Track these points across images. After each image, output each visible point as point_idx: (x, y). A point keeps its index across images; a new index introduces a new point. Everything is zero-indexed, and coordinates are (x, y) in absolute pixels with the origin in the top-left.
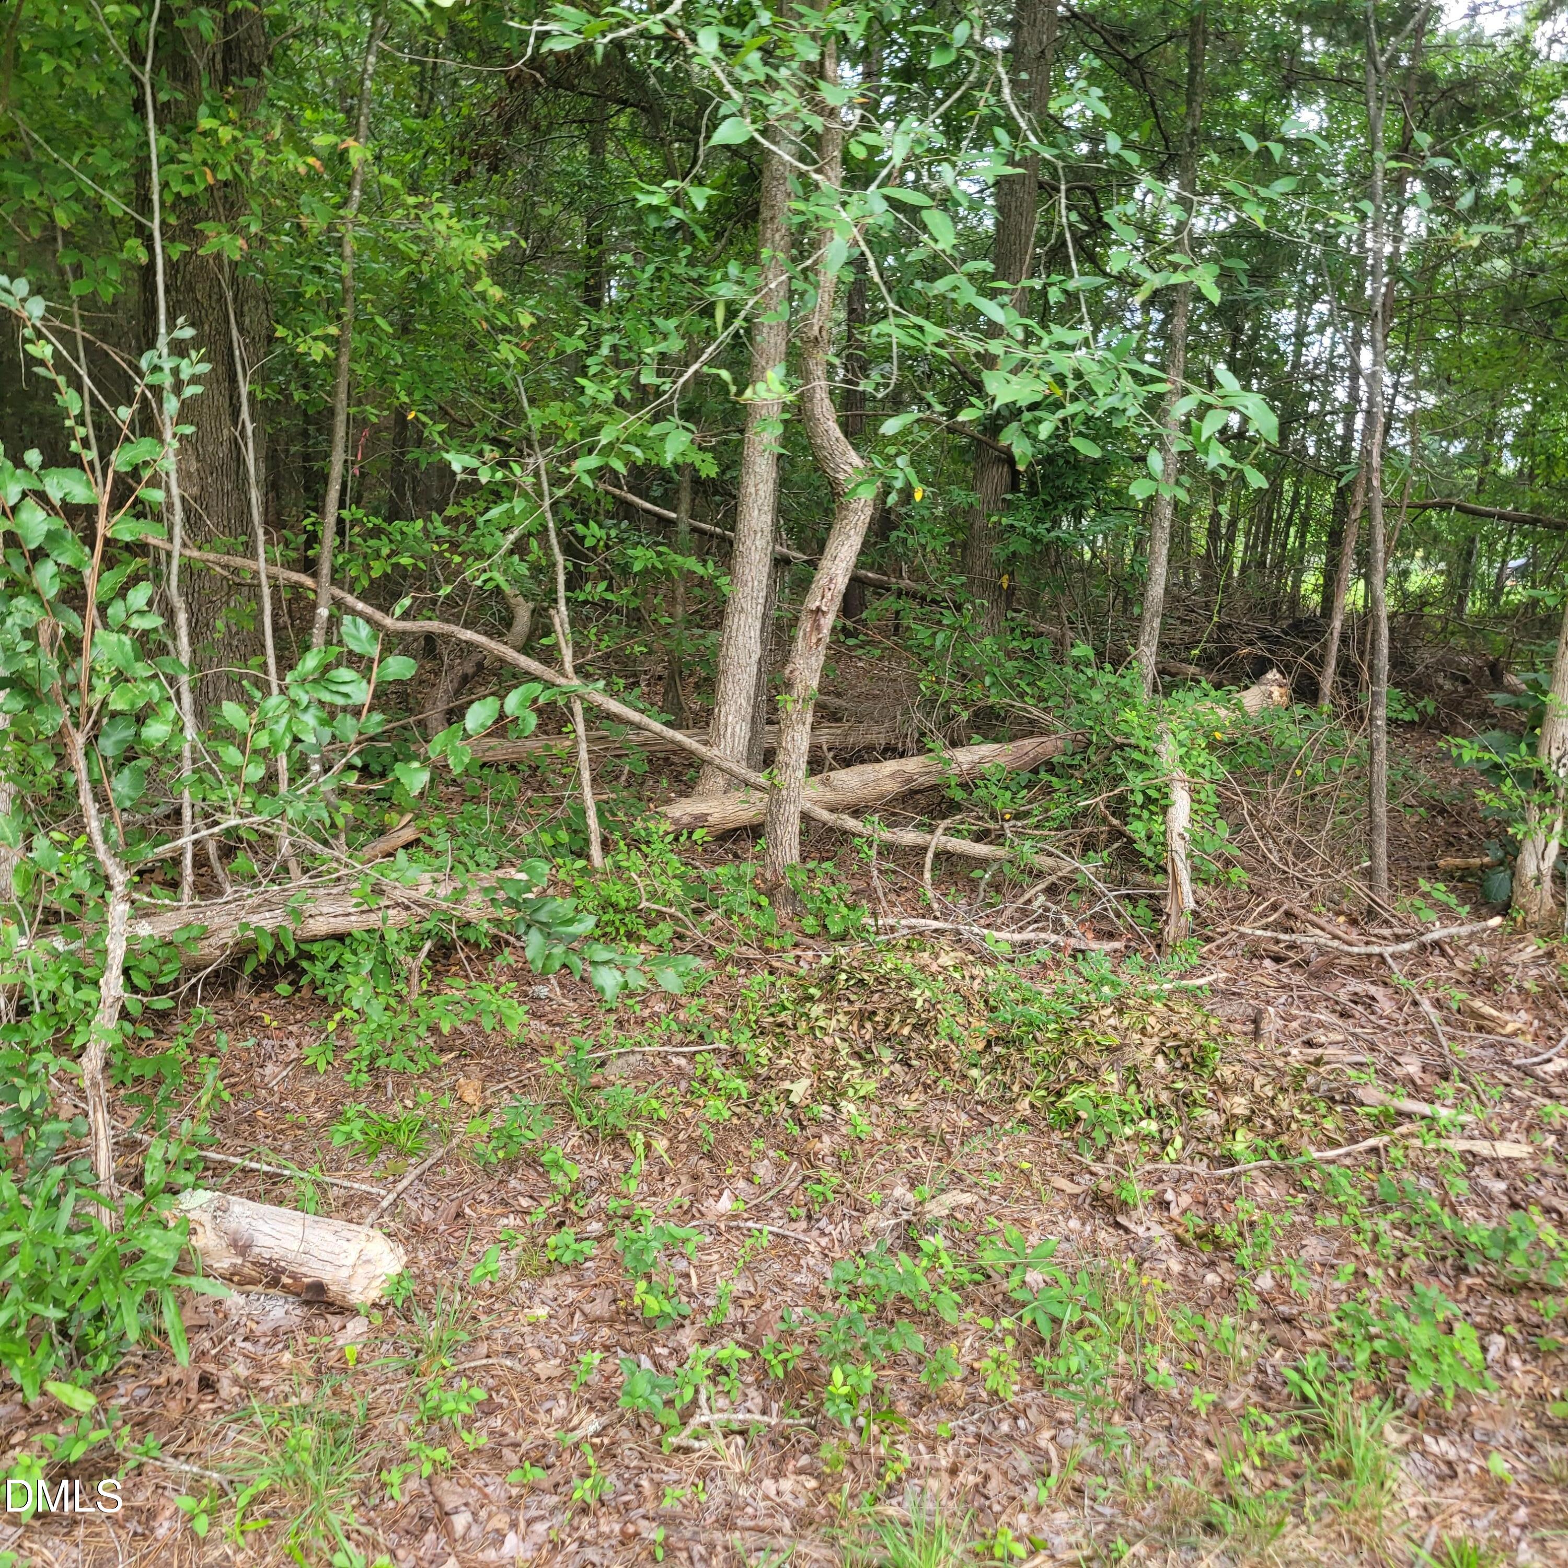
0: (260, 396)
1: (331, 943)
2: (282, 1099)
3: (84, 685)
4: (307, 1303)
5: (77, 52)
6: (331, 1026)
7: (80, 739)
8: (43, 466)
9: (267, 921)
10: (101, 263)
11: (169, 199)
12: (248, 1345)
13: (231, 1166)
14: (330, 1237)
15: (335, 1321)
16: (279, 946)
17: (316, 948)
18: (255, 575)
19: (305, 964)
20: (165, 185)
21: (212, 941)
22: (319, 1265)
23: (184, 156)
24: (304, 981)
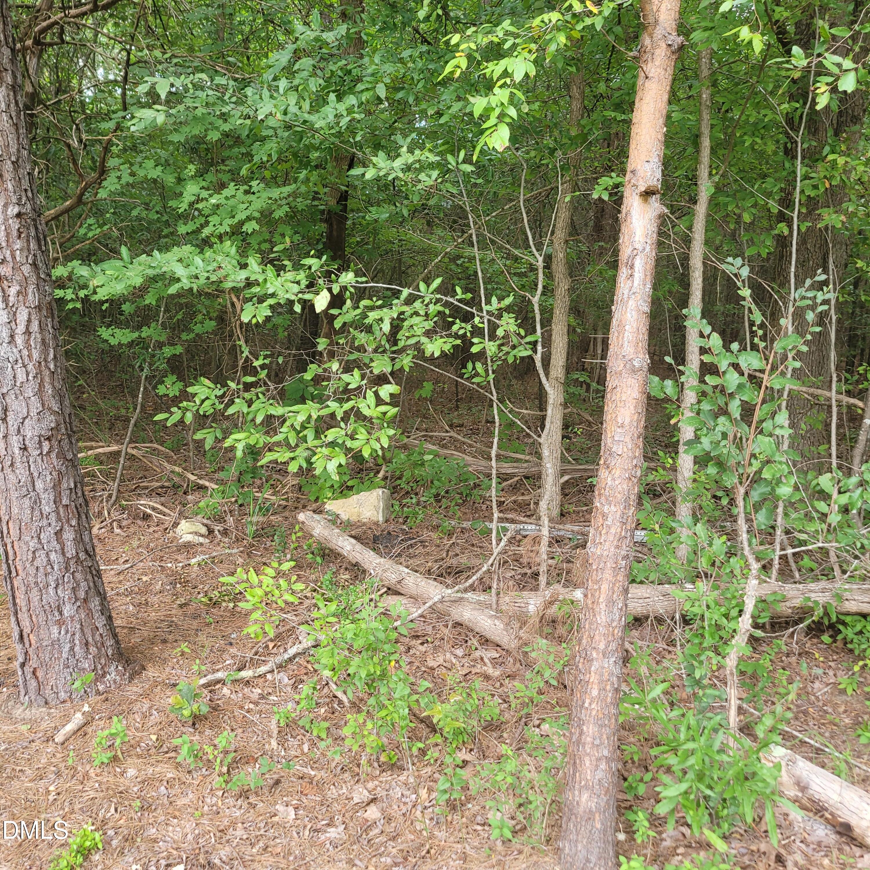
0: (841, 299)
1: (859, 618)
2: (824, 705)
3: (747, 462)
4: (839, 833)
5: (762, 131)
6: (856, 668)
7: (742, 490)
8: (740, 351)
9: (822, 598)
10: (762, 238)
11: (804, 199)
12: (803, 846)
13: (794, 737)
14: (857, 799)
15: (857, 851)
16: (826, 613)
17: (848, 619)
18: (829, 399)
19: (841, 627)
20: (802, 192)
21: (788, 604)
22: (849, 813)
23: (813, 175)
24: (840, 637)
